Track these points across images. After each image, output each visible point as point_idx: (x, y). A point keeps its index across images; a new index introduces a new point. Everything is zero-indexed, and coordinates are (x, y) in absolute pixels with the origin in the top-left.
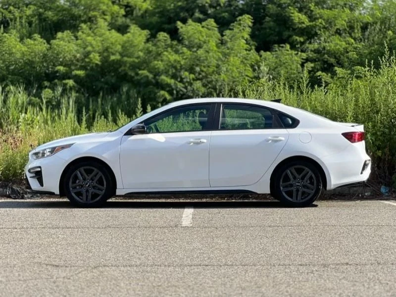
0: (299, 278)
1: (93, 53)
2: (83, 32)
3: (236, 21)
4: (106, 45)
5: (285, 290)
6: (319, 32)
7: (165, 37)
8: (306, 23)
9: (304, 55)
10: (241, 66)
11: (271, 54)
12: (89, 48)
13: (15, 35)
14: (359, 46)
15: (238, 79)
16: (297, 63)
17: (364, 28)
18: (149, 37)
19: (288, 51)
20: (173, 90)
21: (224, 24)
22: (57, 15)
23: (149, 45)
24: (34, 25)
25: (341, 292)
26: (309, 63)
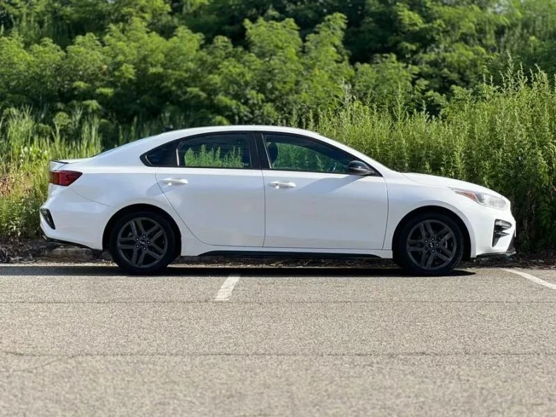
0: (349, 373)
1: (125, 64)
2: (111, 35)
3: (324, 21)
4: (143, 52)
5: (324, 389)
6: (437, 38)
7: (225, 42)
8: (419, 25)
9: (416, 69)
10: (329, 83)
11: (371, 67)
12: (120, 58)
13: (17, 39)
14: (492, 57)
15: (323, 101)
16: (407, 80)
17: (500, 32)
18: (203, 42)
19: (393, 62)
20: (234, 115)
21: (307, 26)
22: (77, 12)
23: (203, 53)
24: (46, 25)
25: (401, 391)
26: (422, 79)
